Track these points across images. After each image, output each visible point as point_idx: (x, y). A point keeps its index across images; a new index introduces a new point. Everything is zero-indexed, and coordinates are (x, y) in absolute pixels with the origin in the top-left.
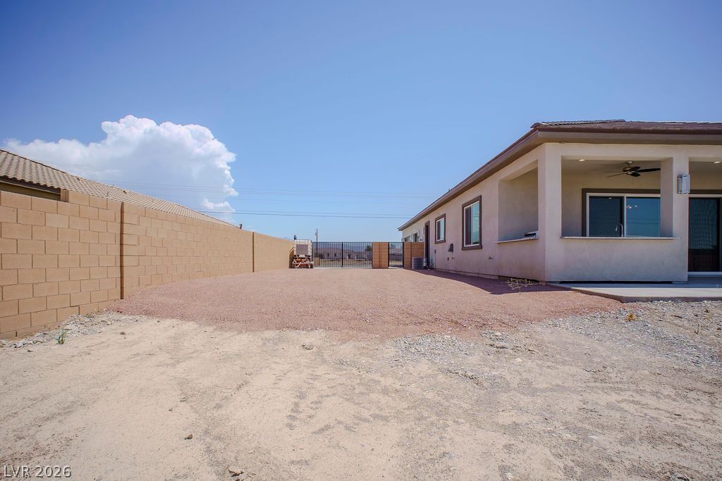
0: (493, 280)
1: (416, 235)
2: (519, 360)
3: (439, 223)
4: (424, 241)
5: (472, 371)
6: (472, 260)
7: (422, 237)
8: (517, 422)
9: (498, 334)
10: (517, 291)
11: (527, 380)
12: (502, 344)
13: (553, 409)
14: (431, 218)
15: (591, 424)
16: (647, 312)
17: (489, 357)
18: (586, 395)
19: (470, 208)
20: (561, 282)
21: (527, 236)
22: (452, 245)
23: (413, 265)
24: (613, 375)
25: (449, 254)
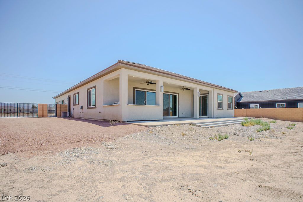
0: (102, 121)
1: (63, 101)
2: (119, 152)
3: (75, 96)
4: (68, 104)
5: (101, 160)
6: (91, 113)
7: (66, 102)
8: (124, 176)
9: (108, 143)
10: (113, 125)
11: (123, 159)
12: (111, 147)
13: (134, 168)
14: (72, 94)
15: (147, 170)
16: (155, 130)
17: (107, 153)
18: (143, 161)
19: (91, 90)
20: (128, 121)
21: (114, 103)
22: (82, 106)
23: (62, 116)
24: (150, 152)
25: (81, 111)
